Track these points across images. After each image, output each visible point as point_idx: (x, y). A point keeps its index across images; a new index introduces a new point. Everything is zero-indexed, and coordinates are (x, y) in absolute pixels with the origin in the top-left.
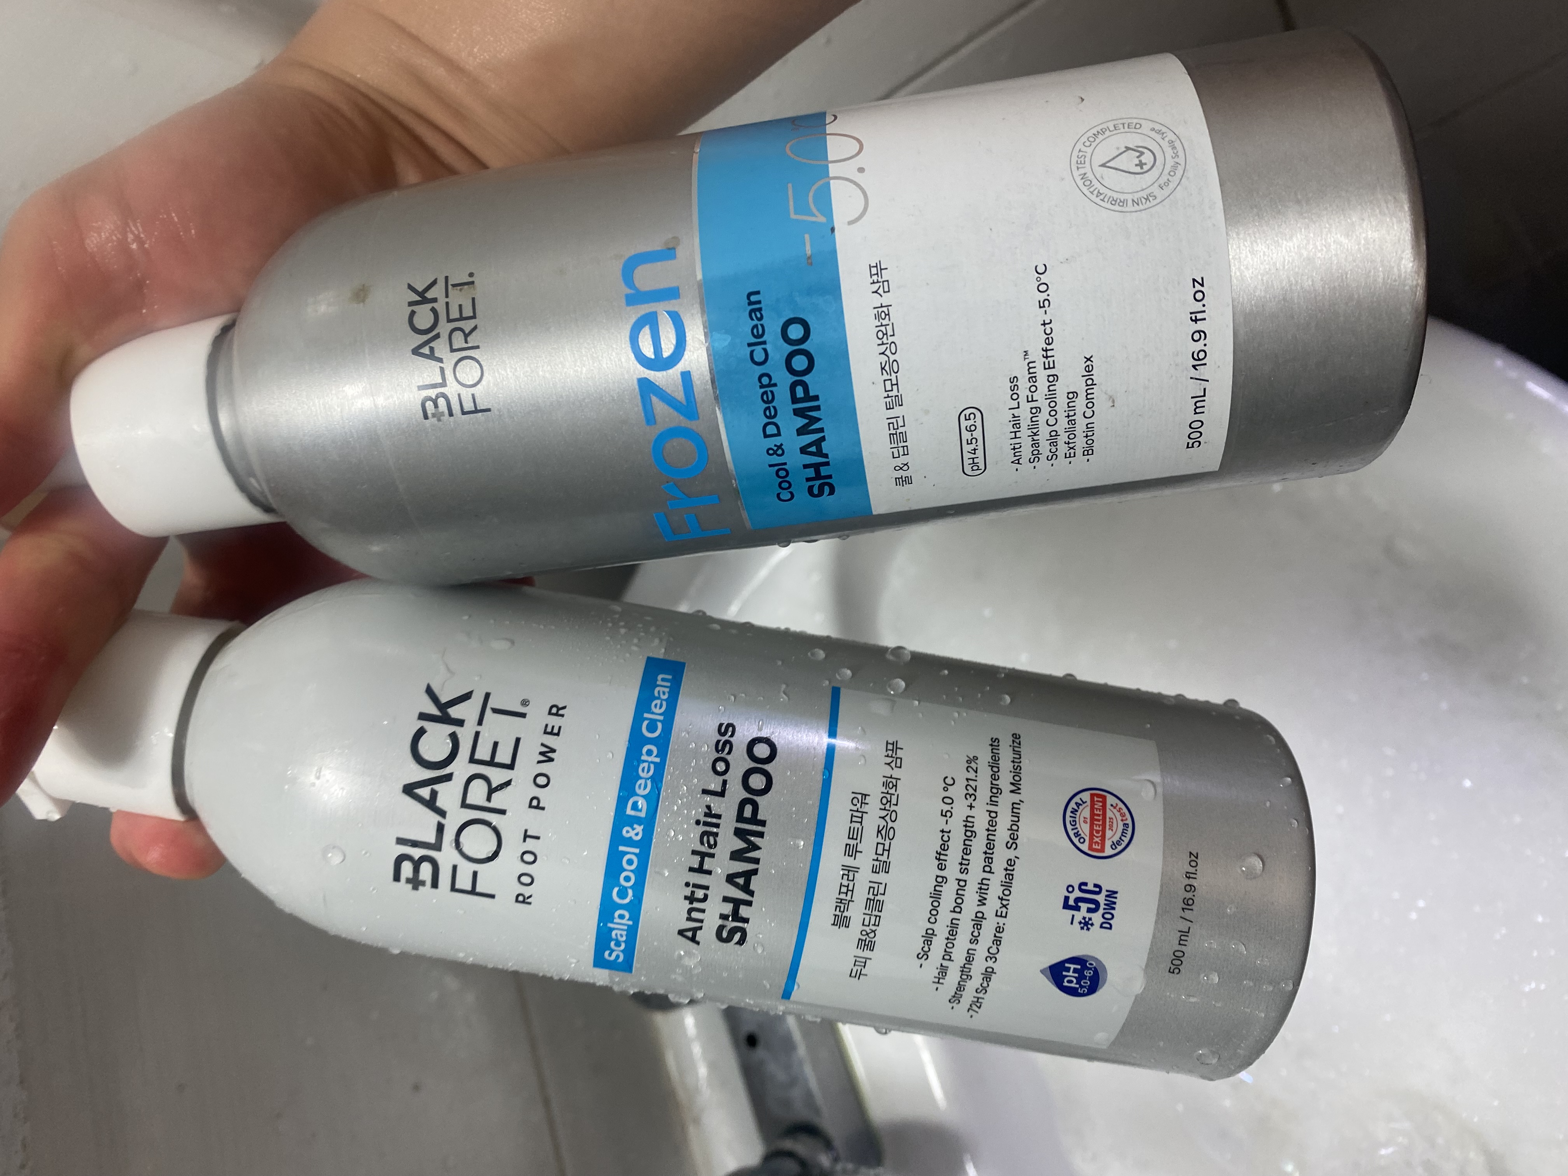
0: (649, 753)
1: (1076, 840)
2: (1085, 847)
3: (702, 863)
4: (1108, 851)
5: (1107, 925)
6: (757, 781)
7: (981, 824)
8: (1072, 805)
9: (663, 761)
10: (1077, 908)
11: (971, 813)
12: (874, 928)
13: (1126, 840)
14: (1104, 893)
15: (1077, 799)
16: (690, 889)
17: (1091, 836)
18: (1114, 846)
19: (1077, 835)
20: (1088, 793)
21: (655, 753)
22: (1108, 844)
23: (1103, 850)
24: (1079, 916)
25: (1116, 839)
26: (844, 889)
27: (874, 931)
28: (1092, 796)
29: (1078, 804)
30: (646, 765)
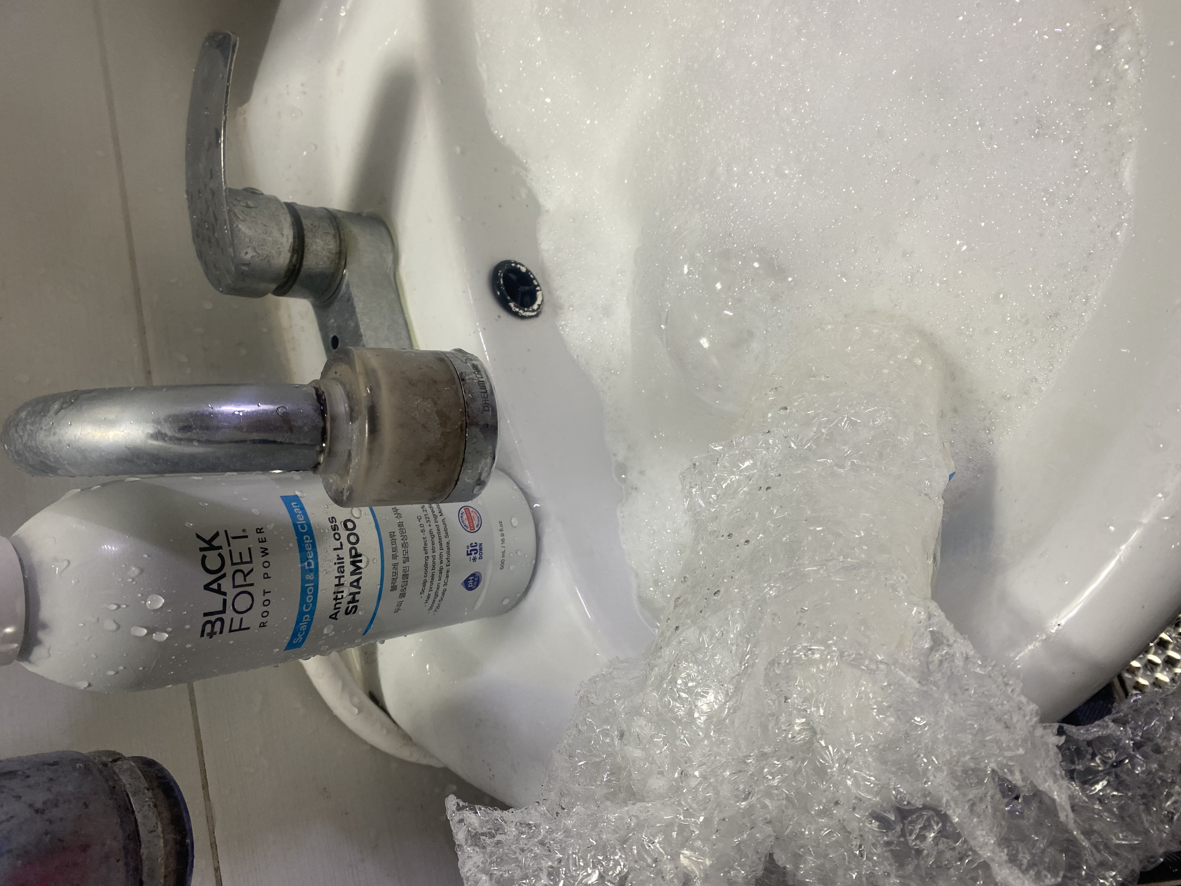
0: (307, 539)
1: (465, 528)
2: (469, 529)
3: (339, 581)
4: (476, 529)
5: (481, 558)
6: (353, 539)
7: (435, 532)
8: (460, 515)
9: (314, 541)
10: (471, 554)
11: (431, 528)
12: (405, 587)
13: (480, 523)
14: (478, 545)
15: (461, 512)
16: (336, 594)
17: (470, 525)
18: (477, 526)
19: (465, 526)
20: (463, 509)
21: (309, 538)
22: (475, 526)
23: (474, 529)
24: (472, 557)
25: (477, 523)
26: (394, 574)
27: (405, 588)
28: (465, 509)
29: (462, 514)
30: (307, 544)
